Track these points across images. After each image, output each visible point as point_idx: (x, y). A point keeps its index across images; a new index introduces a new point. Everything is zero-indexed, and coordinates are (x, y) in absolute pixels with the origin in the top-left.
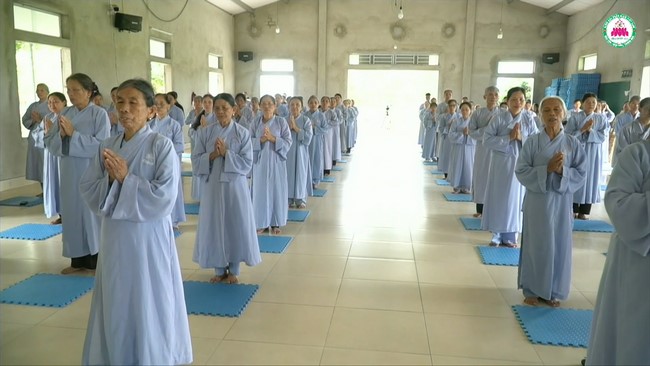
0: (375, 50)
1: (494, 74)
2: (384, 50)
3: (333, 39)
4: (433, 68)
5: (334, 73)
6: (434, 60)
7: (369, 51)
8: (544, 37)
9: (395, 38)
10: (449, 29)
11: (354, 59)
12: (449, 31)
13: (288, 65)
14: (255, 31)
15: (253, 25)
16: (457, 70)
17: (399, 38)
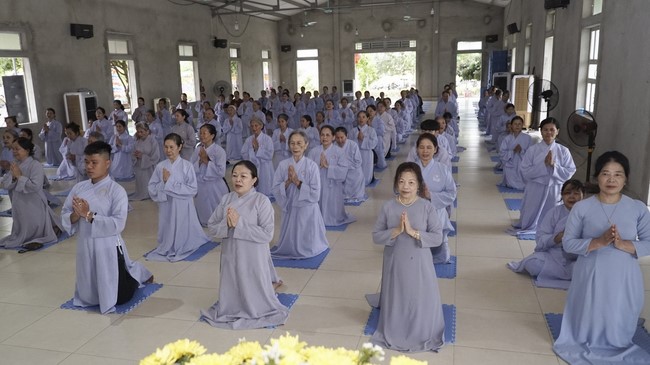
0: (373, 39)
1: (455, 52)
2: (379, 39)
3: (344, 34)
4: (412, 49)
5: (345, 56)
6: (413, 44)
7: (369, 40)
8: (488, 23)
9: (385, 30)
10: (422, 23)
11: (359, 46)
12: (422, 24)
13: (314, 53)
14: (292, 31)
15: (290, 26)
16: (428, 50)
17: (388, 30)
